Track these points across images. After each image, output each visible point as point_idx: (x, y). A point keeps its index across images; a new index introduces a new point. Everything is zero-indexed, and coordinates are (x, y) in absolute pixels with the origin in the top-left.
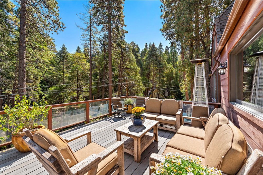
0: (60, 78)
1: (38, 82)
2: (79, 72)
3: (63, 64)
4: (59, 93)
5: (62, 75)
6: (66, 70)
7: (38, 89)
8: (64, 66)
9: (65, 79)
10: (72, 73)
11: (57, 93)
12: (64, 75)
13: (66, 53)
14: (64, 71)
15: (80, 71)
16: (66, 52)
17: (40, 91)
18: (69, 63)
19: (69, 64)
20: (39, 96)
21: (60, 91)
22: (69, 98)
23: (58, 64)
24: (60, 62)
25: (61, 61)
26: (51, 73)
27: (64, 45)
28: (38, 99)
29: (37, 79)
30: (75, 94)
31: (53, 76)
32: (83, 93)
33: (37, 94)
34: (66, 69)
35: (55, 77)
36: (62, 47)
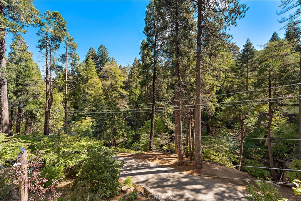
0: (243, 86)
1: (214, 93)
2: (272, 73)
3: (246, 67)
4: (238, 106)
5: (245, 81)
6: (250, 74)
7: (215, 101)
8: (247, 69)
9: (249, 86)
10: (260, 75)
11: (235, 106)
12: (247, 81)
13: (250, 51)
14: (247, 75)
15: (276, 70)
16: (250, 49)
17: (217, 103)
18: (255, 63)
19: (256, 65)
20: (215, 108)
21: (240, 103)
22: (256, 113)
23: (239, 69)
24: (241, 66)
25: (244, 63)
26: (231, 82)
27: (248, 40)
28: (214, 111)
29: (212, 89)
30: (266, 109)
31: (234, 85)
32: (282, 108)
33: (213, 106)
34: (252, 72)
35: (236, 86)
36: (245, 44)
